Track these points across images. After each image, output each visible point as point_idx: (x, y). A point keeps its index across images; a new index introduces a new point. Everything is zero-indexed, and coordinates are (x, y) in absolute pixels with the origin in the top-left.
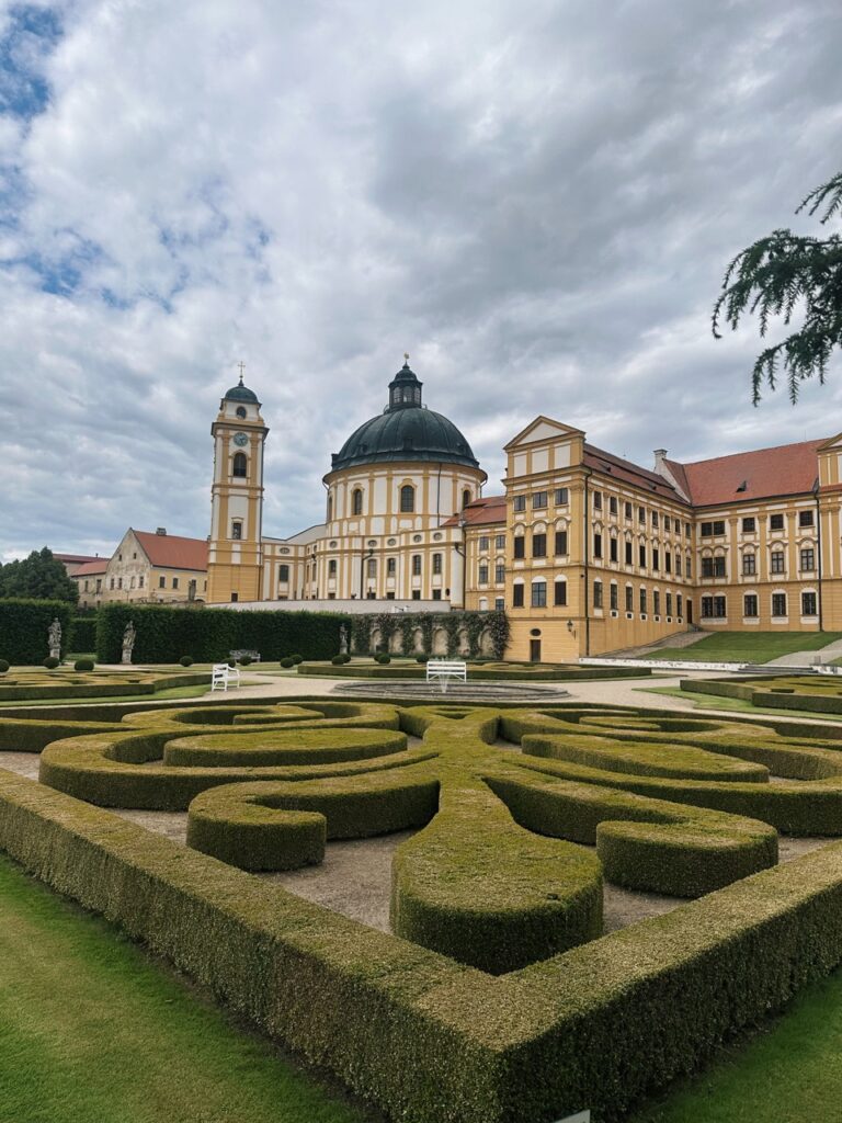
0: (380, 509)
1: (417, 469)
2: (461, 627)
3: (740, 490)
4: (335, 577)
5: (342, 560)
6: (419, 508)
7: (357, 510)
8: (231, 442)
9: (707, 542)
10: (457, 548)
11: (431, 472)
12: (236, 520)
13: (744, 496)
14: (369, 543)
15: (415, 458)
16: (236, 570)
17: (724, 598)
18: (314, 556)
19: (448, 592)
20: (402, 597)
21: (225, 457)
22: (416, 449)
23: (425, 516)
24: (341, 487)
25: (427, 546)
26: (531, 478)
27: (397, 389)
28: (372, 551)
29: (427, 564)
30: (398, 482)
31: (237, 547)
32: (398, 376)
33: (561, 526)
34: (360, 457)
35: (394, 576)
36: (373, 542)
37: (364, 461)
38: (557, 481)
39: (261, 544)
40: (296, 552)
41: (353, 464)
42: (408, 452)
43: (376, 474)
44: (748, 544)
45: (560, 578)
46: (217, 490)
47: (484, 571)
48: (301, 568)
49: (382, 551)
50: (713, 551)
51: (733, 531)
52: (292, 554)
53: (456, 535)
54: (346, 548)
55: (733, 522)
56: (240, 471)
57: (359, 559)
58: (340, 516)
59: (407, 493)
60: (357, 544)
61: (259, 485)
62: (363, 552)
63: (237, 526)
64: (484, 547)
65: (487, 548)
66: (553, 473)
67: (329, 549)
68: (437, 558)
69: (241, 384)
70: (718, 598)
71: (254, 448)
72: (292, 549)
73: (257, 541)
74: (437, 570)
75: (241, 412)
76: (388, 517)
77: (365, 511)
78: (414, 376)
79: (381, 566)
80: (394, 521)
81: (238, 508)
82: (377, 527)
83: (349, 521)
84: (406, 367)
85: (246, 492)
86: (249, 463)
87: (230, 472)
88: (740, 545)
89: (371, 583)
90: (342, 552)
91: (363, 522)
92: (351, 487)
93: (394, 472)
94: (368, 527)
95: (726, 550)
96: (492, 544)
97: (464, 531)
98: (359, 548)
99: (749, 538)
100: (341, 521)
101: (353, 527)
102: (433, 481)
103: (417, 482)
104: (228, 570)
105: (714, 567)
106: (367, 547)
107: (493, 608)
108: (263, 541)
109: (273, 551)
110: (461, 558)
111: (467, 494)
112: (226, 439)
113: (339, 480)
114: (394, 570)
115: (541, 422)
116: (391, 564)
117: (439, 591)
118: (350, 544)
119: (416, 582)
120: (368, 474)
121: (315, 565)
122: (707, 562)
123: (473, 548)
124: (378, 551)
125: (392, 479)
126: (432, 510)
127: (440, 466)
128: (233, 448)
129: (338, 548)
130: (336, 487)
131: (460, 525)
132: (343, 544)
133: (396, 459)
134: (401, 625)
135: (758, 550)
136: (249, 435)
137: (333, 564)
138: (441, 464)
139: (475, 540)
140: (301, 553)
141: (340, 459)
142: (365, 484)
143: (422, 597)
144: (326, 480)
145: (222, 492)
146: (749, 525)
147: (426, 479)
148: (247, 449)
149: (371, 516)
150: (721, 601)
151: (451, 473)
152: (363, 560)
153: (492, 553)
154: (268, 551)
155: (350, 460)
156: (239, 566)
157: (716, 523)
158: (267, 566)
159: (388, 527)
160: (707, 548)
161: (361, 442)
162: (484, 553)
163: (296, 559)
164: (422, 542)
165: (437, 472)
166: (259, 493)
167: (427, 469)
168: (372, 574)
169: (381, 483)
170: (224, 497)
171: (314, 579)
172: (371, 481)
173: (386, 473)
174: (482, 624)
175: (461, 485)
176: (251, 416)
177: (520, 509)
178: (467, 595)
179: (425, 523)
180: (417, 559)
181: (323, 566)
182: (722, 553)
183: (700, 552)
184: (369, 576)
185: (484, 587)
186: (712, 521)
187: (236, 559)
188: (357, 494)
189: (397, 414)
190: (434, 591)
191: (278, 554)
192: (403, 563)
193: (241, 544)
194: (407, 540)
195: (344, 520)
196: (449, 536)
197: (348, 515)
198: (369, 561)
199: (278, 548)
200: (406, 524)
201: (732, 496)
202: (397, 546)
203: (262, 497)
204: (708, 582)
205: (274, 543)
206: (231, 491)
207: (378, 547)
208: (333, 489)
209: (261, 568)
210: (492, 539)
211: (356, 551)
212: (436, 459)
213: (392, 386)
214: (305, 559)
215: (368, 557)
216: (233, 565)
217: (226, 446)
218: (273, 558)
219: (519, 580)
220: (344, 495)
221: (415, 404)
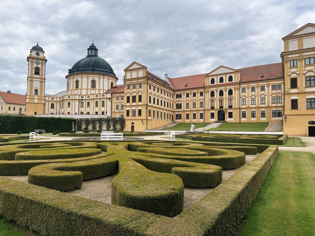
0: (85, 87)
1: (97, 75)
2: (111, 122)
3: (186, 86)
4: (70, 107)
5: (72, 102)
6: (97, 87)
7: (77, 87)
8: (34, 63)
9: (177, 99)
10: (109, 99)
11: (101, 76)
12: (36, 89)
13: (187, 88)
14: (81, 97)
15: (96, 72)
16: (36, 105)
17: (181, 114)
18: (63, 101)
19: (106, 112)
20: (92, 114)
21: (32, 68)
22: (96, 69)
23: (99, 90)
24: (72, 80)
25: (100, 99)
26: (132, 79)
27: (90, 51)
28: (82, 100)
29: (100, 104)
30: (91, 79)
31: (36, 97)
32: (90, 47)
33: (140, 94)
34: (78, 71)
35: (89, 107)
36: (82, 97)
37: (79, 72)
38: (139, 81)
39: (44, 96)
40: (57, 99)
41: (76, 73)
42: (94, 70)
43: (83, 76)
44: (187, 100)
45: (140, 108)
46: (29, 79)
47: (117, 106)
48: (58, 104)
49: (86, 100)
50: (179, 102)
51: (184, 97)
52: (55, 100)
53: (109, 96)
54: (74, 98)
55: (184, 94)
56: (37, 73)
57: (78, 102)
58: (71, 89)
59: (93, 82)
60: (77, 97)
61: (44, 78)
62: (79, 100)
63: (36, 91)
64: (118, 99)
65: (118, 100)
66: (138, 78)
67: (68, 98)
68: (103, 102)
69: (38, 45)
70: (180, 114)
71: (42, 66)
72: (55, 98)
73: (43, 96)
74: (103, 106)
75: (38, 54)
76: (87, 89)
77: (80, 87)
78: (96, 47)
79: (85, 104)
80: (89, 91)
81: (36, 84)
82: (84, 92)
83: (74, 90)
84: (93, 44)
85: (39, 80)
86: (40, 71)
87: (34, 73)
88: (185, 101)
89: (82, 109)
90: (72, 100)
91: (79, 91)
92: (75, 80)
93: (89, 76)
94: (81, 92)
95: (182, 102)
96: (120, 99)
97: (111, 95)
98: (78, 98)
99: (188, 99)
100: (72, 90)
101: (76, 92)
102: (102, 79)
103: (97, 79)
104: (33, 105)
105: (179, 106)
106: (80, 98)
107: (120, 117)
108: (45, 96)
109: (49, 99)
110: (111, 102)
111: (112, 84)
112: (32, 62)
113: (71, 77)
114: (89, 105)
115: (135, 63)
116: (88, 104)
117: (104, 112)
118: (75, 97)
119: (97, 109)
120: (81, 76)
121: (63, 103)
122: (177, 105)
123: (114, 100)
124: (84, 100)
125: (88, 78)
126: (101, 88)
127: (104, 75)
128: (35, 66)
129: (71, 98)
130: (70, 80)
131: (110, 93)
132: (72, 97)
133: (90, 72)
134: (92, 122)
135: (190, 102)
136: (40, 61)
137: (69, 103)
138: (104, 74)
139: (115, 97)
140: (58, 100)
141: (71, 71)
142: (80, 79)
143: (98, 114)
144: (67, 77)
145: (30, 79)
146: (188, 95)
147: (99, 78)
148: (40, 66)
149: (81, 89)
150: (180, 115)
151: (107, 77)
152: (79, 102)
153: (120, 101)
154: (47, 99)
155: (75, 71)
156: (37, 103)
157: (180, 95)
158: (47, 103)
159: (87, 92)
160: (177, 101)
161: (78, 66)
162: (117, 101)
163: (57, 101)
164: (99, 97)
165: (103, 77)
166: (44, 80)
167: (100, 75)
168: (82, 107)
169: (85, 79)
170: (32, 81)
171: (63, 108)
172: (82, 78)
173: (86, 76)
174: (117, 121)
175: (110, 81)
176: (41, 55)
177: (129, 88)
178: (112, 114)
179: (99, 92)
180: (97, 102)
181: (66, 104)
182: (181, 102)
183: (175, 102)
184: (81, 107)
185: (117, 111)
186: (179, 94)
187: (36, 101)
188: (77, 82)
189: (90, 58)
190: (102, 112)
191: (50, 100)
192: (92, 104)
193: (38, 96)
194: (94, 96)
195: (73, 89)
196: (107, 96)
197: (74, 88)
198: (81, 103)
199: (50, 98)
200: (93, 92)
201: (184, 88)
202: (90, 98)
203: (45, 82)
204: (177, 110)
205: (49, 96)
206: (34, 79)
207: (84, 98)
208: (69, 80)
209: (45, 104)
210: (120, 97)
211: (77, 99)
212: (102, 73)
213: (88, 49)
214: (60, 102)
215: (81, 101)
216: (35, 103)
217: (32, 64)
218: (49, 101)
219: (128, 109)
220: (72, 82)
221: (96, 55)
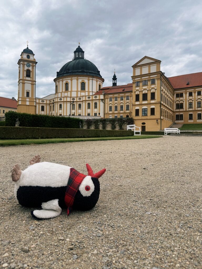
0: (74, 89)
1: (86, 77)
2: (116, 123)
3: (188, 84)
4: (61, 109)
5: (64, 104)
6: (87, 89)
7: (67, 89)
8: (25, 66)
9: (178, 99)
10: (102, 101)
11: (90, 78)
12: (27, 91)
13: (189, 86)
14: (72, 99)
15: (85, 74)
16: (28, 107)
17: (182, 115)
18: (53, 103)
19: (99, 114)
20: (84, 115)
21: (24, 71)
22: (85, 71)
23: (89, 92)
24: (61, 82)
25: (92, 100)
26: (142, 76)
27: (77, 53)
28: (73, 102)
29: (92, 105)
30: (80, 81)
31: (28, 100)
32: (77, 49)
33: (153, 91)
34: (67, 73)
35: (81, 109)
36: (74, 99)
37: (69, 74)
39: (36, 99)
40: (47, 102)
41: (65, 75)
42: (83, 72)
43: (73, 78)
44: (191, 99)
46: (20, 81)
47: (111, 108)
48: (48, 107)
49: (77, 102)
50: (179, 102)
51: (186, 96)
52: (45, 102)
53: (102, 97)
54: (65, 100)
55: (186, 93)
56: (28, 75)
57: (69, 104)
58: (61, 91)
59: (83, 85)
60: (69, 99)
61: (34, 80)
62: (70, 102)
63: (28, 93)
65: (112, 101)
66: (150, 74)
67: (59, 101)
68: (96, 104)
69: (28, 48)
70: (181, 115)
71: (33, 68)
72: (45, 101)
73: (34, 98)
74: (96, 107)
75: (28, 57)
76: (77, 91)
77: (70, 90)
78: (82, 49)
79: (77, 106)
80: (79, 93)
81: (28, 87)
82: (74, 94)
84: (79, 47)
85: (31, 82)
86: (31, 73)
87: (25, 75)
88: (188, 100)
89: (73, 111)
90: (64, 102)
91: (69, 93)
92: (64, 82)
93: (79, 78)
94: (71, 94)
95: (183, 101)
96: (113, 100)
97: (104, 96)
98: (69, 100)
99: (191, 98)
100: (61, 93)
101: (66, 94)
102: (91, 81)
103: (86, 81)
104: (25, 107)
105: (180, 106)
106: (72, 100)
107: (114, 117)
108: (36, 98)
109: (39, 101)
110: (103, 104)
111: (100, 86)
113: (60, 80)
114: (81, 107)
115: (146, 58)
116: (80, 106)
117: (96, 113)
118: (66, 99)
119: (89, 111)
120: (70, 78)
121: (54, 106)
122: (177, 105)
123: (107, 101)
124: (75, 102)
125: (78, 80)
126: (91, 90)
127: (93, 77)
128: (26, 68)
129: (62, 100)
130: (59, 82)
131: (103, 94)
132: (64, 99)
133: (79, 74)
134: (95, 122)
135: (193, 101)
136: (31, 64)
137: (61, 105)
138: (93, 76)
139: (108, 98)
140: (48, 102)
141: (60, 73)
142: (69, 81)
143: (91, 115)
144: (55, 80)
145: (22, 82)
146: (191, 94)
147: (89, 80)
148: (30, 69)
149: (71, 91)
150: (182, 116)
151: (96, 79)
152: (70, 104)
153: (113, 103)
154: (38, 101)
155: (64, 74)
156: (29, 105)
157: (180, 94)
158: (37, 106)
159: (77, 94)
160: (178, 101)
161: (67, 68)
162: (111, 102)
164: (91, 99)
165: (92, 79)
166: (34, 83)
167: (89, 77)
168: (73, 108)
169: (74, 81)
171: (54, 110)
172: (71, 80)
173: (76, 78)
174: (124, 122)
175: (98, 83)
176: (31, 58)
177: (138, 86)
178: (105, 115)
179: (89, 94)
180: (89, 104)
181: (57, 106)
182: (182, 102)
183: (175, 102)
184: (72, 109)
185: (111, 112)
186: (179, 93)
187: (28, 103)
188: (67, 84)
189: (78, 61)
190: (95, 114)
191: (41, 102)
192: (84, 105)
193: (29, 98)
194: (86, 98)
195: (63, 92)
196: (99, 97)
197: (64, 91)
198: (72, 105)
199: (41, 100)
200: (83, 94)
201: (186, 86)
202: (82, 100)
203: (35, 84)
204: (178, 110)
205: (39, 99)
206: (26, 82)
207: (75, 100)
209: (36, 106)
210: (113, 98)
211: (68, 101)
212: (91, 75)
213: (75, 52)
214: (50, 104)
215: (72, 104)
216: (27, 105)
218: (39, 103)
219: (137, 108)
220: (62, 85)
221: (83, 58)
